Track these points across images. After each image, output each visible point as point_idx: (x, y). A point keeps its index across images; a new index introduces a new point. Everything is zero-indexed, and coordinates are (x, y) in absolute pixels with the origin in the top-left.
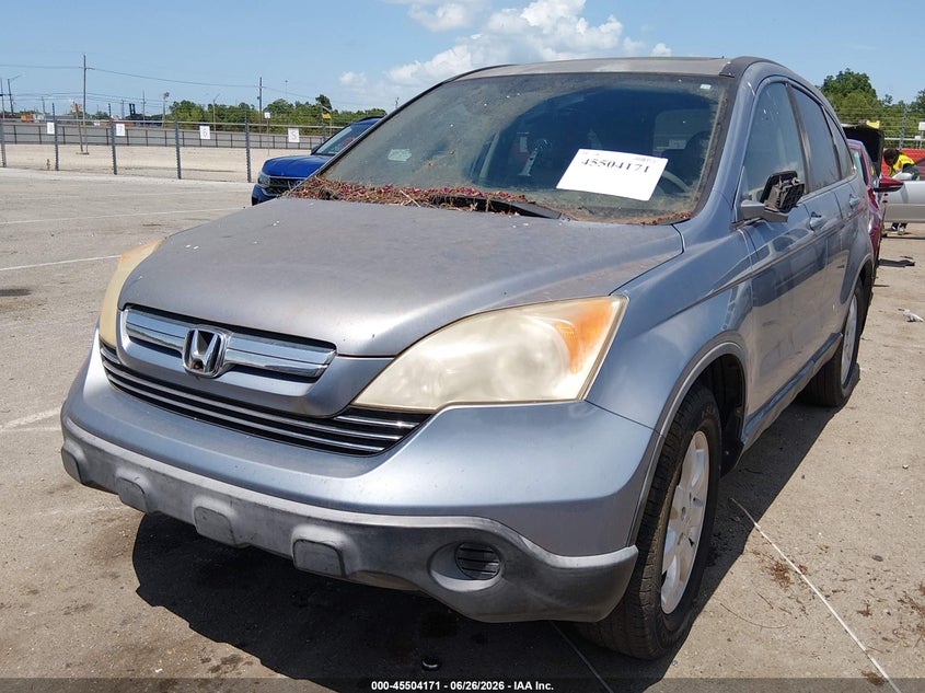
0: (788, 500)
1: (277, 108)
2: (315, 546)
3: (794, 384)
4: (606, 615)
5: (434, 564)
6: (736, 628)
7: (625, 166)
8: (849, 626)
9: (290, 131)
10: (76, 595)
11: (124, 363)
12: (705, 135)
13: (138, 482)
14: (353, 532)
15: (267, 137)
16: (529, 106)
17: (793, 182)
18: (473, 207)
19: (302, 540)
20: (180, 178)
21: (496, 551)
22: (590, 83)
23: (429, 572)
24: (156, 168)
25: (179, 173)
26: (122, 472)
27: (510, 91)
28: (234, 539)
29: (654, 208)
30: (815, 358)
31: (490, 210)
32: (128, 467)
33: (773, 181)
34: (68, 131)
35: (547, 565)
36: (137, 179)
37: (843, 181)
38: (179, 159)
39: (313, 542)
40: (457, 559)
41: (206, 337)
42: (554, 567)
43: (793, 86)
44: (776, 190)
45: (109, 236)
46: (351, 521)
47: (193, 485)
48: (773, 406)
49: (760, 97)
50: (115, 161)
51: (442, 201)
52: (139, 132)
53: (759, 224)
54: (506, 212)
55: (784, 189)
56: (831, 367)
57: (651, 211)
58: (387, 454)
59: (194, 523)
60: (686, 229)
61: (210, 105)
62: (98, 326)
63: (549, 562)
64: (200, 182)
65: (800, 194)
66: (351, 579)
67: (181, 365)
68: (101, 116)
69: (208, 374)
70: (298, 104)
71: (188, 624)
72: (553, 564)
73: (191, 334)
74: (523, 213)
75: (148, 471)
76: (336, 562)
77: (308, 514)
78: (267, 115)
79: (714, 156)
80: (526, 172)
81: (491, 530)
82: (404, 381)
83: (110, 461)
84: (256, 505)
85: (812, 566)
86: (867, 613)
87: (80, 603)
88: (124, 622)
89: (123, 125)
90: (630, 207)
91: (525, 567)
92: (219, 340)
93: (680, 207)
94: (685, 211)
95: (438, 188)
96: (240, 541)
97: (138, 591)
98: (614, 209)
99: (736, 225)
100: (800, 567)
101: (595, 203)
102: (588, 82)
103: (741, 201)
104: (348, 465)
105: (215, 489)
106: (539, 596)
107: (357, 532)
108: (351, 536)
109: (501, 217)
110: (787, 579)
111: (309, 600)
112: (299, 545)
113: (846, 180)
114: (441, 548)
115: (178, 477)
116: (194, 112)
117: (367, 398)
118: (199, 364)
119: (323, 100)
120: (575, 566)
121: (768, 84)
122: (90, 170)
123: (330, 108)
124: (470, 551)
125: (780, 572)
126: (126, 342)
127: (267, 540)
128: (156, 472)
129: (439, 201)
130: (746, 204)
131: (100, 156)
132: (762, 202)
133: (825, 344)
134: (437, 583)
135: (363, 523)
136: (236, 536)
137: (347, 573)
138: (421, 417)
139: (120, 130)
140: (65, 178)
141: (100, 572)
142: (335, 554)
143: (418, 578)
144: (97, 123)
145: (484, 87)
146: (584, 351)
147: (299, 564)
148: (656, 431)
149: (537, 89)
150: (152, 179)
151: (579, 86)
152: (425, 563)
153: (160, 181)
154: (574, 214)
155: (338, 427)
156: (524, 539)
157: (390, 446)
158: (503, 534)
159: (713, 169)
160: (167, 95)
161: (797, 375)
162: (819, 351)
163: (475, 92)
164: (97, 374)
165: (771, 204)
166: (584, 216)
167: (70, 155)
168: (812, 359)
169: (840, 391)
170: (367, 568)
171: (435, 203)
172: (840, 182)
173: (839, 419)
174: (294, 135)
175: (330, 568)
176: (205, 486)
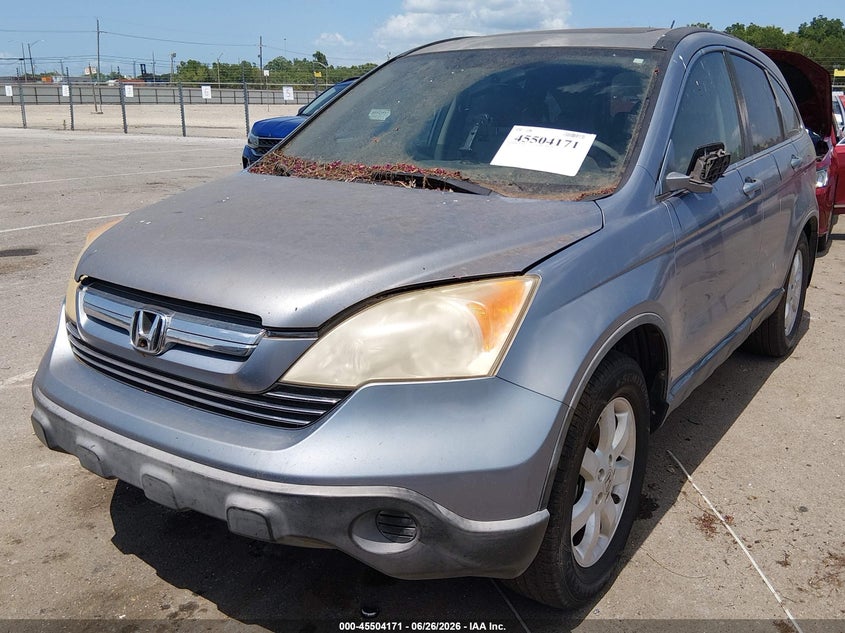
0: (724, 451)
1: (278, 65)
2: (246, 513)
3: (728, 342)
4: (520, 574)
5: (355, 529)
6: (658, 578)
7: (555, 142)
8: (767, 576)
9: (285, 89)
10: (55, 544)
11: (84, 339)
12: (635, 109)
13: (94, 449)
14: (278, 501)
15: (267, 94)
16: (471, 82)
17: (719, 154)
18: (412, 183)
19: (234, 508)
20: (184, 135)
21: (412, 517)
22: (529, 59)
23: (351, 537)
24: (163, 126)
25: (184, 131)
26: (81, 440)
27: (454, 67)
28: (176, 504)
29: (580, 183)
30: (752, 316)
31: (427, 186)
32: (85, 436)
33: (698, 154)
34: (84, 92)
35: (461, 529)
36: (146, 137)
37: (787, 142)
38: (183, 118)
39: (244, 510)
40: (378, 524)
41: (150, 318)
42: (468, 532)
43: (732, 53)
44: (701, 163)
45: (115, 195)
46: (277, 491)
47: (140, 454)
48: (705, 364)
49: (691, 71)
50: (125, 120)
51: (384, 178)
52: (148, 91)
53: (685, 195)
54: (441, 189)
55: (709, 161)
56: (774, 321)
57: (577, 186)
58: (313, 427)
59: (142, 487)
60: (607, 205)
61: (214, 64)
62: (65, 302)
63: (462, 526)
64: (203, 140)
65: (726, 165)
66: (280, 542)
67: (130, 343)
68: (116, 76)
69: (153, 352)
70: (296, 61)
71: (155, 571)
72: (466, 529)
73: (137, 314)
74: (457, 190)
75: (102, 440)
76: (264, 527)
77: (238, 484)
78: (266, 73)
79: (640, 131)
80: (468, 145)
81: (406, 498)
82: (330, 359)
83: (71, 430)
84: (194, 475)
85: (737, 517)
86: (785, 564)
87: (58, 553)
88: (96, 570)
89: (131, 87)
90: (558, 182)
91: (440, 532)
92: (161, 321)
93: (604, 182)
94: (609, 186)
95: (382, 165)
96: (182, 506)
97: (113, 540)
98: (542, 185)
99: (660, 198)
100: (727, 518)
101: (523, 180)
102: (528, 57)
103: (666, 174)
104: (276, 437)
105: (158, 458)
106: (455, 557)
107: (282, 501)
108: (278, 504)
109: (437, 193)
110: (713, 530)
111: (264, 550)
112: (231, 512)
113: (789, 140)
114: (359, 516)
115: (128, 446)
116: (200, 72)
117: (293, 376)
118: (144, 342)
119: (319, 56)
120: (488, 530)
121: (703, 55)
122: (102, 129)
123: (326, 63)
124: (389, 517)
125: (707, 523)
126: (84, 320)
127: (205, 506)
128: (109, 441)
129: (380, 178)
130: (672, 176)
131: (112, 116)
132: (688, 175)
133: (765, 300)
134: (358, 546)
135: (287, 492)
136: (178, 501)
137: (275, 537)
138: (344, 393)
139: (129, 91)
140: (78, 137)
141: (78, 522)
142: (263, 521)
143: (341, 542)
144: (111, 82)
145: (432, 63)
146: (496, 330)
147: (233, 528)
148: (565, 403)
149: (480, 65)
150: (160, 137)
151: (519, 61)
152: (346, 529)
153: (167, 139)
154: (505, 190)
155: (268, 402)
156: (438, 506)
157: (315, 420)
158: (418, 502)
159: (638, 145)
160: (174, 55)
161: (732, 332)
162: (757, 308)
163: (424, 68)
164: (63, 348)
165: (696, 177)
166: (514, 192)
167: (84, 115)
168: (750, 316)
169: (784, 343)
170: (294, 533)
171: (377, 178)
172: (784, 143)
173: (784, 369)
174: (288, 93)
175: (260, 533)
176: (150, 455)
